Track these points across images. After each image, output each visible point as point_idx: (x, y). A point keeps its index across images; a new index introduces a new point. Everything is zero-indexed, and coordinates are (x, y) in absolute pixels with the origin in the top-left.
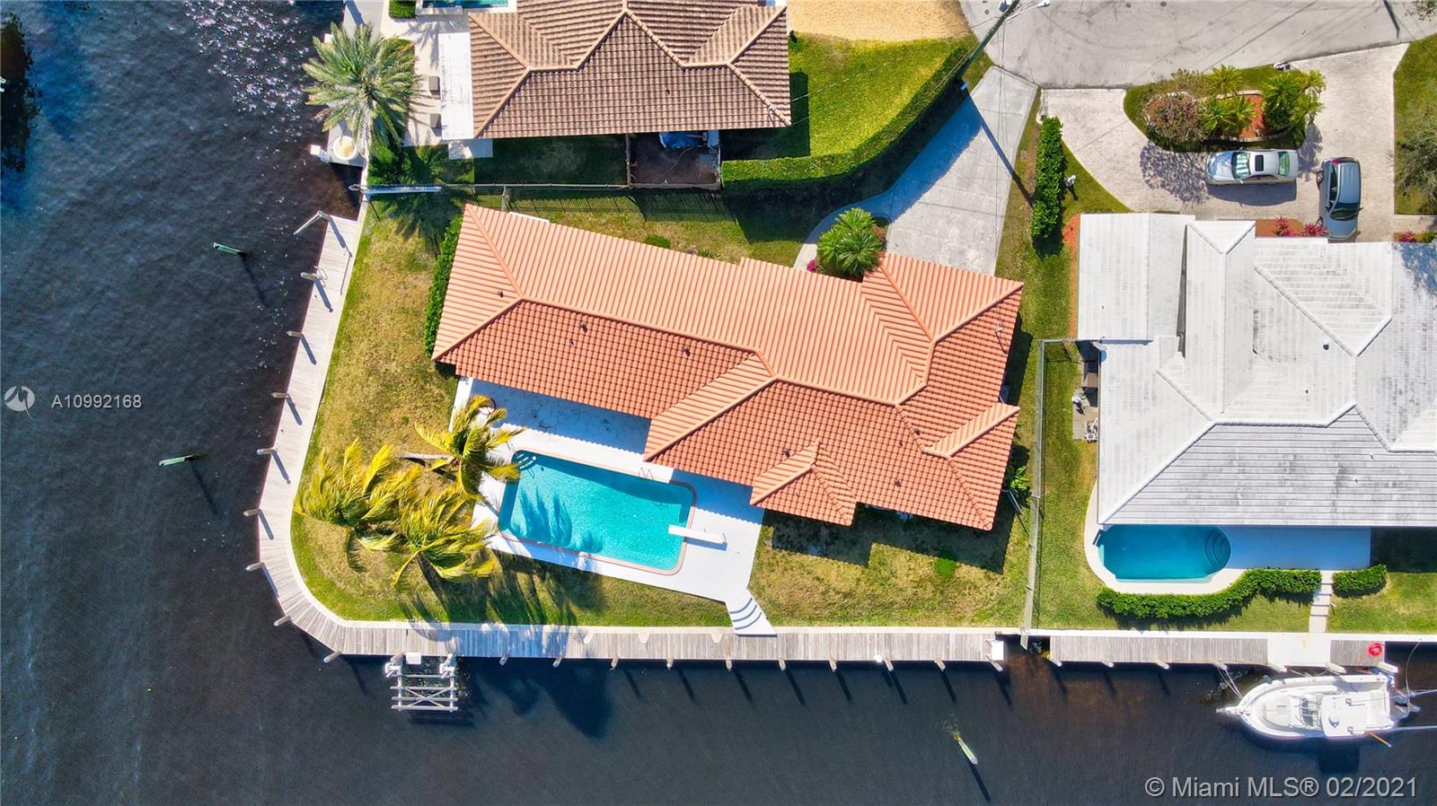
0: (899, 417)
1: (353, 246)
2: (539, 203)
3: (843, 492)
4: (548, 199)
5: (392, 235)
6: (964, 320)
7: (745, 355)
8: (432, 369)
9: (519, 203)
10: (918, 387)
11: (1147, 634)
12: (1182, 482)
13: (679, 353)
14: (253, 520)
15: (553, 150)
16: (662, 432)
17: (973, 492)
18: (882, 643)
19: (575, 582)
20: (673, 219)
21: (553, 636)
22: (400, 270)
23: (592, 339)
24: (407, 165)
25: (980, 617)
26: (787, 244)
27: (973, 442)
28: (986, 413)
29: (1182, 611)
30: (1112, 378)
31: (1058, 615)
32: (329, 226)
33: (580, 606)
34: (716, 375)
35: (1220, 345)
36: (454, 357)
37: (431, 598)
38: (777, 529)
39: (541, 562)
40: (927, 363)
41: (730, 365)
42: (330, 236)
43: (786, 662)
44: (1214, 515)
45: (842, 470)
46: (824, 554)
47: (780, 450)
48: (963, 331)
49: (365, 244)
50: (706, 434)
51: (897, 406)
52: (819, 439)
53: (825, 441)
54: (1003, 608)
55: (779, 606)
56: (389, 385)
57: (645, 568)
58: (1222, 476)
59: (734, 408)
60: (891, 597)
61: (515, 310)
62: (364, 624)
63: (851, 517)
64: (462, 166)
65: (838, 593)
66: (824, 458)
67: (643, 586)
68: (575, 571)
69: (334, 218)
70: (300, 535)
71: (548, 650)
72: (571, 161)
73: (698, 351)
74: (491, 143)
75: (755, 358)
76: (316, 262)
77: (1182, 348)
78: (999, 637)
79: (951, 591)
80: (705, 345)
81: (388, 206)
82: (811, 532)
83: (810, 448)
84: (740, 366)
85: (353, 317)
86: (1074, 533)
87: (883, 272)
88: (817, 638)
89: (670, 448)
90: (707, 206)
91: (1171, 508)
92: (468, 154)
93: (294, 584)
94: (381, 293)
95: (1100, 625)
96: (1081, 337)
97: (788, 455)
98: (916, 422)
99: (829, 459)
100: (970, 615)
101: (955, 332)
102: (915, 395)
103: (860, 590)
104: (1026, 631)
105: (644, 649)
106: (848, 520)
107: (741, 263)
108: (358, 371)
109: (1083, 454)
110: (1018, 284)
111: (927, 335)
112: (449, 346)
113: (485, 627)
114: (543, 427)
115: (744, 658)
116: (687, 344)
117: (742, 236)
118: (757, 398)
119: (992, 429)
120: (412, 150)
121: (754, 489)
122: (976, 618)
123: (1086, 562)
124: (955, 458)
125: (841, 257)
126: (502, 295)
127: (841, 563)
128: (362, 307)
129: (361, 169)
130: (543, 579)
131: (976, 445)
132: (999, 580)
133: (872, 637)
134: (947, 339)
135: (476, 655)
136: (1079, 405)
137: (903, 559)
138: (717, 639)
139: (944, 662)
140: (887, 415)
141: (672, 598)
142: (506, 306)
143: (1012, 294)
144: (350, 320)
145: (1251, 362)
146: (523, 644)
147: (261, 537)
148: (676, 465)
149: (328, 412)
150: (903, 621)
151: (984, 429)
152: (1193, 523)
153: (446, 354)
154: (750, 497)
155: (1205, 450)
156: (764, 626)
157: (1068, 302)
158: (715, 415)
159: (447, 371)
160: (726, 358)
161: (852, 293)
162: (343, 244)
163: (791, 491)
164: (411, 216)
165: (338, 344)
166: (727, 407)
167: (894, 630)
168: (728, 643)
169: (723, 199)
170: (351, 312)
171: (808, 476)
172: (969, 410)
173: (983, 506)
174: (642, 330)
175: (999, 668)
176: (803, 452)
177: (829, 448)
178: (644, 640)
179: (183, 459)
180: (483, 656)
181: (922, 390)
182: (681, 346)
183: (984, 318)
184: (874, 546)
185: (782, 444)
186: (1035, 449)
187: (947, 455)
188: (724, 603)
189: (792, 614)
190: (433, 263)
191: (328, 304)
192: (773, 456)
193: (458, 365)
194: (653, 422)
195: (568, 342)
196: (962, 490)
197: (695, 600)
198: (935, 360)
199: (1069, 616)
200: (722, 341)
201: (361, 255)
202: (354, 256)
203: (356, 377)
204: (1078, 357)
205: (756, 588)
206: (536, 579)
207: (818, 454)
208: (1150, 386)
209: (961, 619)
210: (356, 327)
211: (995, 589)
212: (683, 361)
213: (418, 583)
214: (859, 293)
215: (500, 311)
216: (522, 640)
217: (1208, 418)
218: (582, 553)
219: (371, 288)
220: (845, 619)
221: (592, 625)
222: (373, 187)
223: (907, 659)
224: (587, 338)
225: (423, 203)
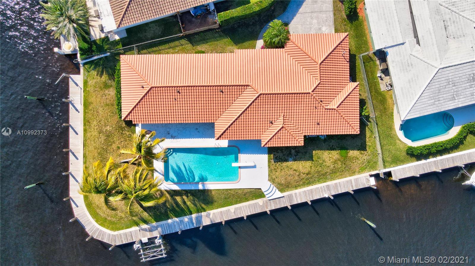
0: (312, 97)
1: (81, 84)
2: (150, 50)
3: (297, 133)
4: (153, 48)
5: (95, 77)
6: (329, 53)
7: (245, 87)
8: (124, 125)
9: (142, 52)
10: (317, 83)
11: (428, 160)
12: (431, 96)
13: (219, 93)
14: (69, 201)
15: (150, 28)
16: (220, 127)
17: (349, 120)
18: (326, 189)
19: (200, 195)
20: (204, 43)
21: (197, 218)
22: (101, 89)
23: (183, 96)
24: (94, 48)
25: (362, 170)
26: (251, 42)
27: (344, 100)
28: (346, 88)
29: (442, 148)
30: (393, 62)
31: (392, 162)
32: (70, 79)
33: (205, 204)
34: (236, 98)
35: (433, 37)
36: (130, 117)
37: (145, 215)
38: (274, 155)
39: (185, 190)
40: (318, 73)
41: (241, 93)
42: (71, 83)
43: (290, 206)
44: (447, 106)
45: (295, 124)
46: (295, 160)
47: (268, 122)
48: (329, 57)
49: (85, 83)
50: (238, 123)
51: (311, 92)
52: (283, 113)
53: (285, 114)
54: (371, 164)
55: (282, 185)
56: (109, 136)
57: (226, 182)
58: (447, 89)
59: (246, 109)
60: (326, 170)
61: (150, 92)
62: (122, 232)
63: (303, 142)
64: (116, 43)
65: (304, 174)
66: (287, 121)
67: (227, 190)
68: (199, 190)
69: (71, 76)
70: (88, 203)
71: (196, 224)
72: (158, 30)
73: (226, 91)
74: (125, 31)
75: (250, 87)
76: (68, 95)
77: (418, 43)
78: (371, 176)
79: (348, 163)
80: (229, 87)
81: (91, 66)
82: (288, 153)
83: (280, 118)
84: (244, 92)
85: (88, 113)
86: (391, 128)
87: (292, 42)
88: (300, 193)
89: (225, 132)
90: (216, 35)
91: (429, 107)
92: (117, 38)
93: (91, 223)
94: (96, 100)
95: (409, 162)
96: (377, 48)
97: (272, 123)
98: (320, 97)
99: (289, 121)
100: (357, 170)
101: (326, 58)
102: (316, 87)
103: (312, 171)
104: (382, 171)
105: (234, 214)
106: (302, 143)
107: (235, 52)
108: (95, 133)
109: (387, 96)
110: (346, 34)
111: (315, 62)
112: (127, 113)
113: (170, 221)
114: (173, 137)
115: (274, 208)
116: (221, 89)
117: (232, 43)
118: (254, 104)
119: (350, 93)
120: (95, 41)
121: (262, 140)
122: (360, 171)
123: (398, 138)
124: (339, 108)
125: (274, 40)
126: (143, 87)
127: (302, 162)
128: (90, 108)
129: (76, 54)
130: (188, 197)
131: (345, 101)
132: (366, 153)
133: (321, 188)
134: (324, 62)
135: (169, 233)
136: (380, 77)
137: (326, 154)
138: (261, 204)
139: (353, 191)
140: (308, 97)
141: (240, 192)
142: (146, 91)
143: (345, 38)
144: (87, 114)
145: (447, 41)
146: (186, 224)
147: (73, 208)
148: (229, 138)
149: (87, 152)
150: (332, 179)
151: (347, 94)
152: (439, 111)
153: (127, 117)
154: (261, 144)
155: (437, 80)
156: (278, 194)
157: (366, 38)
158: (239, 114)
159: (130, 124)
160: (238, 90)
161: (282, 53)
162: (77, 85)
163: (277, 137)
164: (101, 67)
165: (85, 125)
166: (243, 110)
167: (329, 183)
168: (266, 204)
169: (222, 31)
170: (87, 111)
171: (282, 129)
172: (339, 88)
173: (354, 125)
174: (202, 88)
175: (375, 188)
176: (278, 121)
177: (288, 116)
178: (233, 211)
179: (35, 185)
180: (172, 232)
181: (319, 84)
182: (219, 90)
183: (336, 50)
184: (314, 152)
185: (269, 120)
186: (367, 99)
187: (335, 107)
188: (260, 189)
189: (288, 187)
190: (114, 84)
191: (77, 110)
192: (266, 125)
193: (133, 120)
194: (215, 124)
195: (174, 100)
196: (344, 120)
197: (249, 190)
198: (321, 71)
199: (397, 161)
200: (235, 84)
201: (85, 88)
202: (83, 88)
203: (95, 135)
204: (376, 58)
205: (272, 180)
206: (185, 197)
207: (284, 120)
208: (409, 61)
209: (354, 172)
210: (90, 116)
211: (365, 157)
212: (221, 96)
213: (139, 210)
214: (284, 52)
215: (144, 94)
216: (185, 223)
217: (436, 68)
218: (200, 183)
219: (92, 99)
220: (309, 184)
221: (211, 210)
222: (83, 60)
223: (337, 193)
224: (181, 96)
225: (105, 61)
